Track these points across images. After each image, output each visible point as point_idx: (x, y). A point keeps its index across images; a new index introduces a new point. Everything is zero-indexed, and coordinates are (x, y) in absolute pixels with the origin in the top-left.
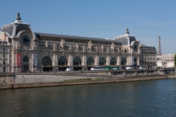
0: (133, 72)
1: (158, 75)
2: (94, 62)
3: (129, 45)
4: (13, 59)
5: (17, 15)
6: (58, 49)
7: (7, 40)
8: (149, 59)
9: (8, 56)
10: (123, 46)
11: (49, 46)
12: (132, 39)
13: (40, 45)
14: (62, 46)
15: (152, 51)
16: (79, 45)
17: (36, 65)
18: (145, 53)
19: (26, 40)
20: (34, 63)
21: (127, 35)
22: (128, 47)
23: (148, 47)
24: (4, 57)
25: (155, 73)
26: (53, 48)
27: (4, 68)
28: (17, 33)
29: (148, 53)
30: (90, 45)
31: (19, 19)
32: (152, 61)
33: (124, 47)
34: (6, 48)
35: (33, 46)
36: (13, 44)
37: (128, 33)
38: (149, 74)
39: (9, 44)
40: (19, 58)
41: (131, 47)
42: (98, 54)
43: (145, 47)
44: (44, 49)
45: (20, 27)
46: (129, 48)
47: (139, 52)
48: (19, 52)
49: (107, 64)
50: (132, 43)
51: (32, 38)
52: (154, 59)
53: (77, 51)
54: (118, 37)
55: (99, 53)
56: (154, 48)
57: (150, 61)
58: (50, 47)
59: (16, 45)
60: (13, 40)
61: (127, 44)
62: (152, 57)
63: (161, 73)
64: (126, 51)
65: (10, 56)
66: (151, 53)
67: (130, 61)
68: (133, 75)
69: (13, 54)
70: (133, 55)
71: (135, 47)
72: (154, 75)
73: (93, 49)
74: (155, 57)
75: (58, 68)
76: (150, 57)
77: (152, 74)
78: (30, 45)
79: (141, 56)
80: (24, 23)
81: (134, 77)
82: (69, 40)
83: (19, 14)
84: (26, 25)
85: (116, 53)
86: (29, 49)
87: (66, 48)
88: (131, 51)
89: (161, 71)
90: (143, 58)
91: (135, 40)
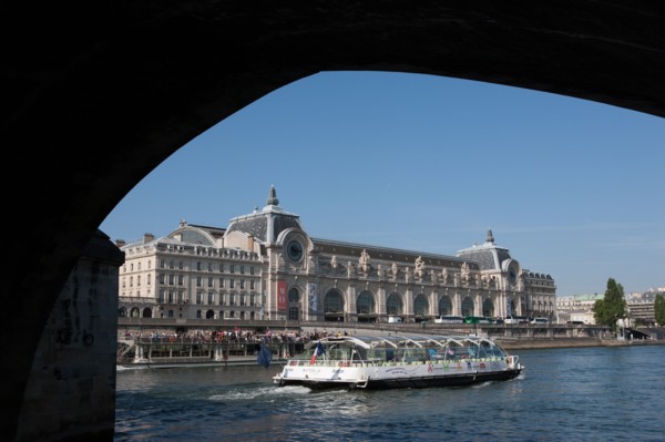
1: (574, 339)
2: (427, 306)
3: (498, 269)
4: (269, 296)
5: (270, 193)
6: (356, 273)
7: (257, 249)
8: (540, 303)
9: (259, 287)
10: (482, 272)
11: (339, 265)
12: (503, 255)
13: (322, 264)
14: (365, 267)
15: (544, 285)
16: (398, 266)
17: (315, 309)
18: (533, 288)
19: (293, 250)
20: (311, 304)
21: (490, 245)
22: (495, 272)
23: (537, 275)
24: (252, 288)
25: (568, 335)
26: (346, 271)
27: (252, 314)
28: (276, 235)
29: (538, 289)
30: (419, 267)
31: (275, 203)
32: (547, 308)
33: (485, 274)
34: (256, 268)
35: (308, 265)
36: (269, 260)
37: (492, 241)
38: (557, 336)
39: (261, 259)
40: (283, 291)
41: (503, 274)
42: (437, 288)
43: (531, 274)
44: (328, 272)
45: (282, 222)
46: (499, 276)
47: (519, 286)
48: (283, 277)
50: (505, 264)
51: (306, 245)
52: (551, 304)
53: (393, 280)
54: (468, 250)
56: (549, 277)
57: (541, 308)
58: (341, 269)
59: (275, 261)
60: (269, 251)
61: (492, 267)
62: (547, 299)
63: (581, 335)
64: (493, 282)
65: (264, 287)
66: (544, 290)
67: (500, 308)
69: (269, 282)
70: (509, 292)
71: (511, 275)
72: (566, 339)
73: (426, 276)
74: (552, 299)
75: (356, 319)
76: (541, 299)
77: (562, 336)
78: (302, 263)
79: (524, 296)
80: (288, 213)
82: (375, 253)
83: (274, 191)
84: (293, 217)
85: (472, 287)
86: (301, 272)
87: (372, 271)
88: (502, 283)
89: (579, 330)
90: (528, 301)
91: (508, 257)
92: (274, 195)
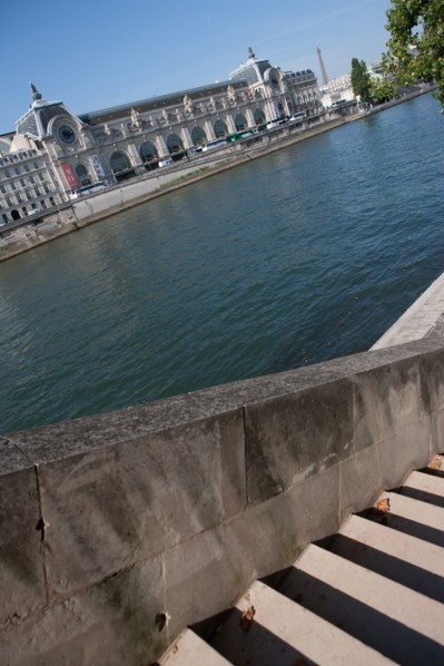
0: (281, 131)
1: (327, 123)
2: (205, 136)
3: (261, 81)
4: (58, 179)
5: (31, 90)
6: (131, 132)
7: (34, 147)
8: (304, 97)
9: (47, 176)
10: (250, 87)
11: (113, 131)
12: (263, 66)
13: (96, 136)
14: (137, 124)
15: (307, 79)
16: (167, 111)
17: (103, 175)
18: (296, 86)
19: (67, 135)
20: (98, 172)
21: (252, 61)
22: (259, 85)
23: (298, 74)
24: (42, 179)
25: (322, 121)
26: (121, 133)
27: (51, 199)
28: (45, 127)
29: (301, 85)
30: (187, 104)
31: (38, 97)
32: (312, 99)
33: (253, 87)
34: (39, 162)
35: (83, 141)
36: (47, 151)
37: (253, 56)
38: (311, 125)
39: (39, 153)
40: (69, 172)
41: (265, 84)
42: (209, 117)
43: (293, 75)
44: (105, 140)
45: (48, 113)
46: (263, 87)
47: (283, 88)
48: (64, 161)
49: (231, 130)
50: (266, 74)
51: (75, 126)
52: (314, 94)
53: (167, 124)
54: (236, 71)
55: (209, 115)
56: (309, 71)
57: (307, 100)
58: (116, 133)
59: (52, 150)
60: (43, 143)
61: (257, 81)
62: (311, 91)
63: (333, 117)
64: (258, 94)
65: (52, 174)
66: (306, 84)
67: (270, 112)
68: (281, 136)
69: (55, 169)
70: (274, 97)
71: (273, 82)
72: (321, 125)
73: (195, 110)
74: (315, 90)
75: (144, 168)
76: (305, 93)
77: (317, 123)
78: (78, 142)
79: (289, 95)
80: (51, 103)
81: (284, 139)
82: (144, 107)
83: (33, 87)
84: (55, 105)
85: (240, 105)
86: (80, 150)
87: (144, 124)
88: (267, 92)
89: (331, 113)
90: (293, 98)
91: (269, 66)
92: (35, 90)
